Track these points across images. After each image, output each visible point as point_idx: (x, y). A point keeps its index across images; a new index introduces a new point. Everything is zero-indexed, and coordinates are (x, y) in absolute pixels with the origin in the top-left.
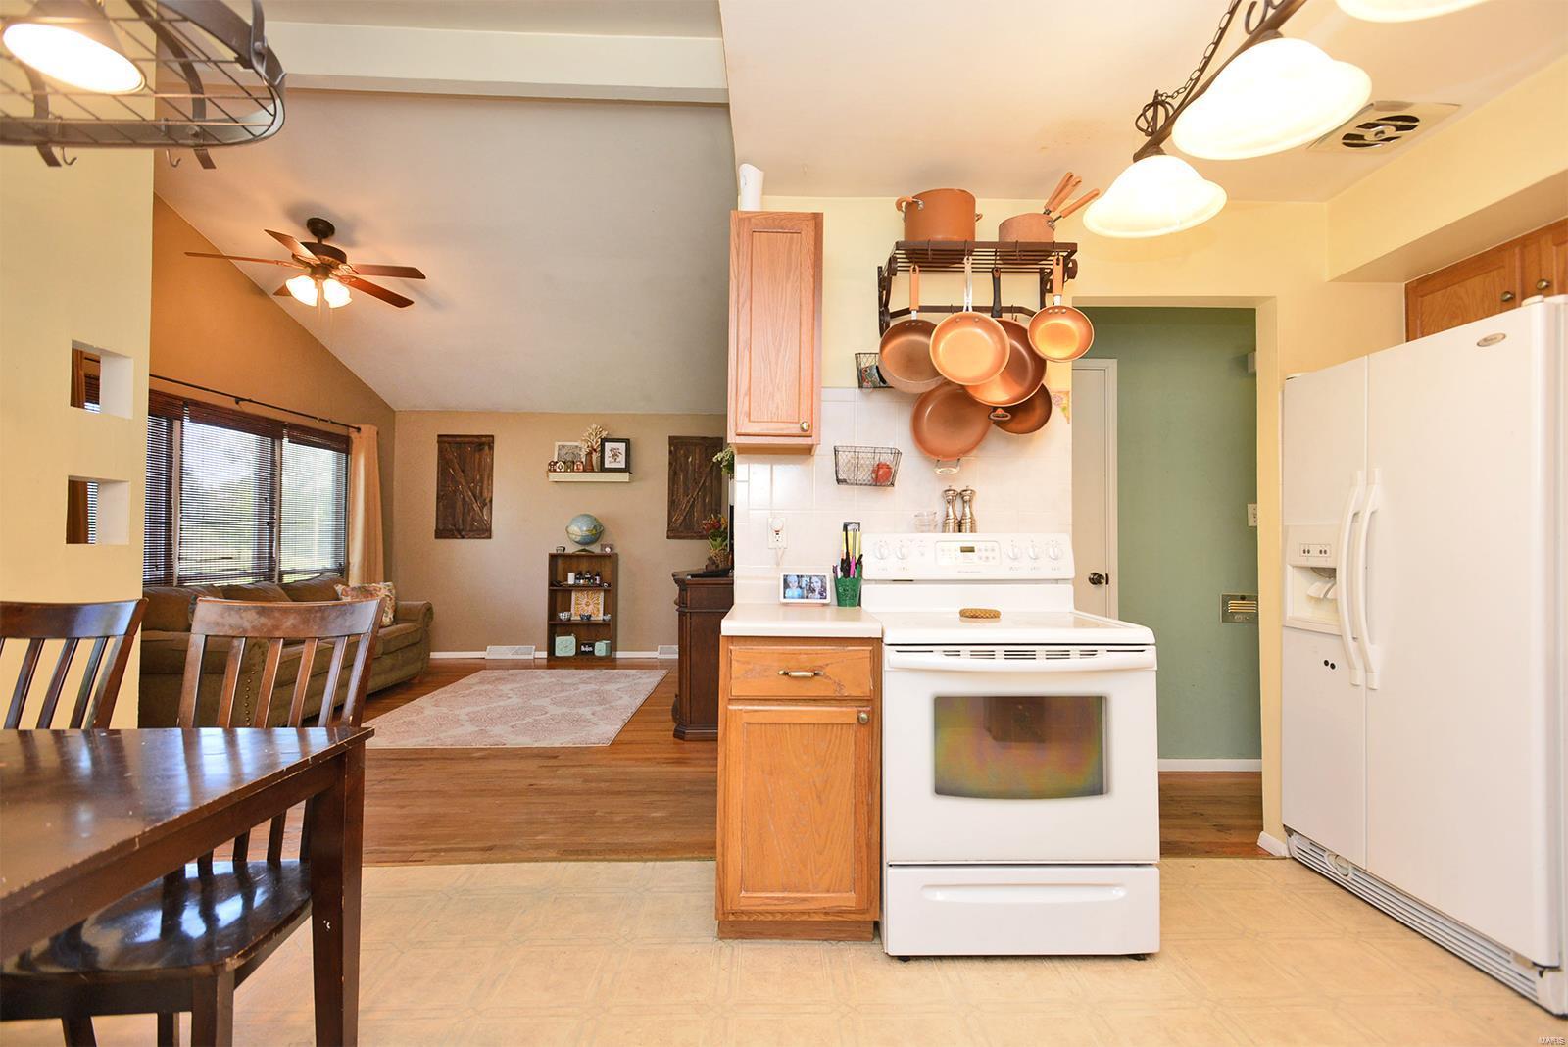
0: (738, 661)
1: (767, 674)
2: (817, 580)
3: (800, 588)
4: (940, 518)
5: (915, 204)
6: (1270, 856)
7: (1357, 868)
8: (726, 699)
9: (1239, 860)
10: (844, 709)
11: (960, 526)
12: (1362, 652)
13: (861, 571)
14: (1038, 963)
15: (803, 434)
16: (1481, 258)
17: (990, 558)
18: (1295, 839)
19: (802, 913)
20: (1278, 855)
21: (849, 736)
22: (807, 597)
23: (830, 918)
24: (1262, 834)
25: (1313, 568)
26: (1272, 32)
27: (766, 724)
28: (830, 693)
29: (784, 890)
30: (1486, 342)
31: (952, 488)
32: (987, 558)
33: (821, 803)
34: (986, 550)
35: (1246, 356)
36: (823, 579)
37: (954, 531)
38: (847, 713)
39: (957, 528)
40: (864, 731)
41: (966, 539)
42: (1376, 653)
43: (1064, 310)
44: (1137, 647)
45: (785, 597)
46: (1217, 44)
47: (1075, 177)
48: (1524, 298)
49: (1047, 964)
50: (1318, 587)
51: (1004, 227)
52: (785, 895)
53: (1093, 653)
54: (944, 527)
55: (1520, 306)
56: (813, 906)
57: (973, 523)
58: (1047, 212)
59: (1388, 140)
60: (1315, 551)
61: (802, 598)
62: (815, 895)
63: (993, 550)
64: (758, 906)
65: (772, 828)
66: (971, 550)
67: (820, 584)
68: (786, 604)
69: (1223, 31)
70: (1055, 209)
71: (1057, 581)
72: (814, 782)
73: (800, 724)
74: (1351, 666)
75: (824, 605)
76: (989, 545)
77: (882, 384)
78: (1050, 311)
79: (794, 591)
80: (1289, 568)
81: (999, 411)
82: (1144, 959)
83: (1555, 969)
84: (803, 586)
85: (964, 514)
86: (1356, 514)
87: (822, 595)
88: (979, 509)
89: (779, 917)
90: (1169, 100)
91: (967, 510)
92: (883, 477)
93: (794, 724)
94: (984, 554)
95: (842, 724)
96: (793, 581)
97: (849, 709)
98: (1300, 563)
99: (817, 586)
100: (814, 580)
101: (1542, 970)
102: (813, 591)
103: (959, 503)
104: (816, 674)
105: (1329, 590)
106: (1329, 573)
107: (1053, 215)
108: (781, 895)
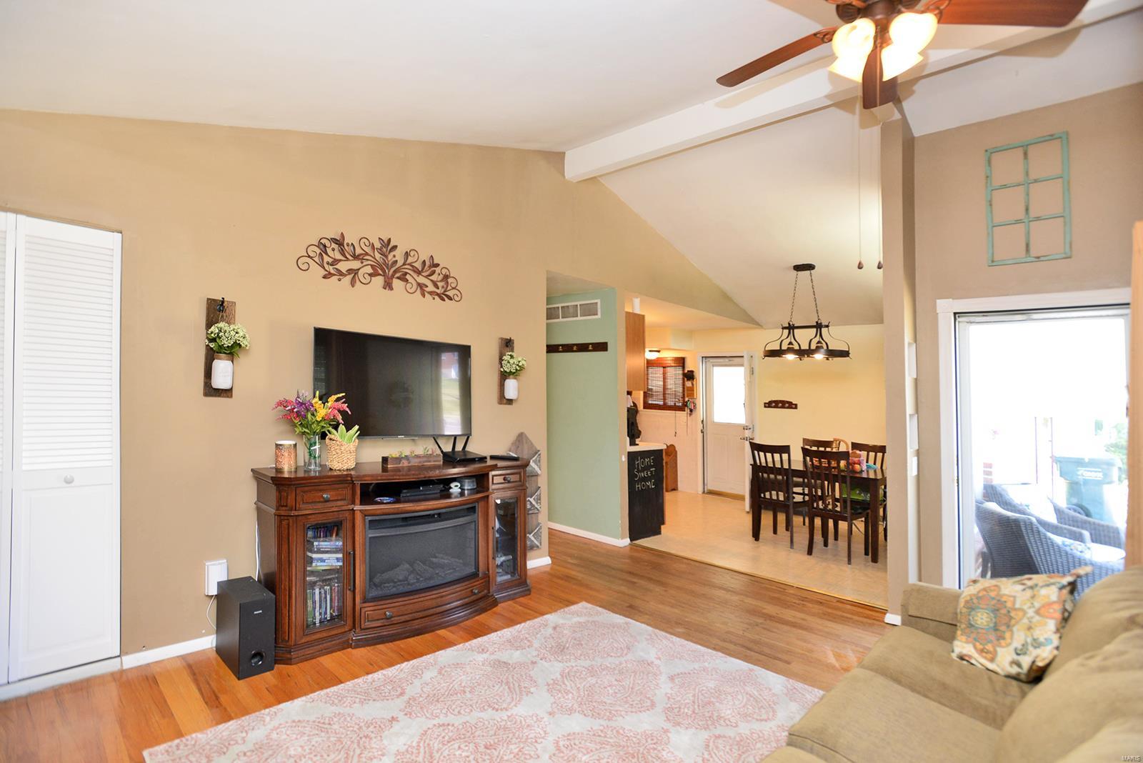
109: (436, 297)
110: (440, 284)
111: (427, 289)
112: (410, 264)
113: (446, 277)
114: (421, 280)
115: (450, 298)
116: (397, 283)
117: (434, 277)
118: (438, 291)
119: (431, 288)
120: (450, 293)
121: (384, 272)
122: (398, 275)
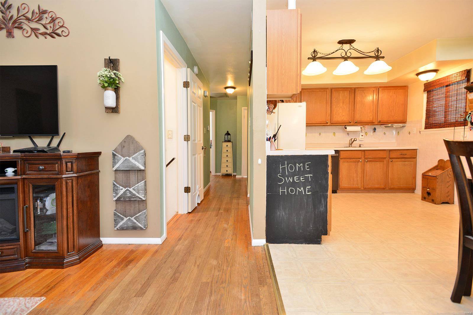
109: (48, 37)
110: (48, 26)
111: (40, 32)
112: (23, 15)
113: (53, 20)
114: (34, 25)
115: (58, 35)
116: (17, 32)
117: (43, 22)
118: (48, 32)
119: (42, 30)
120: (59, 31)
121: (5, 25)
122: (16, 25)
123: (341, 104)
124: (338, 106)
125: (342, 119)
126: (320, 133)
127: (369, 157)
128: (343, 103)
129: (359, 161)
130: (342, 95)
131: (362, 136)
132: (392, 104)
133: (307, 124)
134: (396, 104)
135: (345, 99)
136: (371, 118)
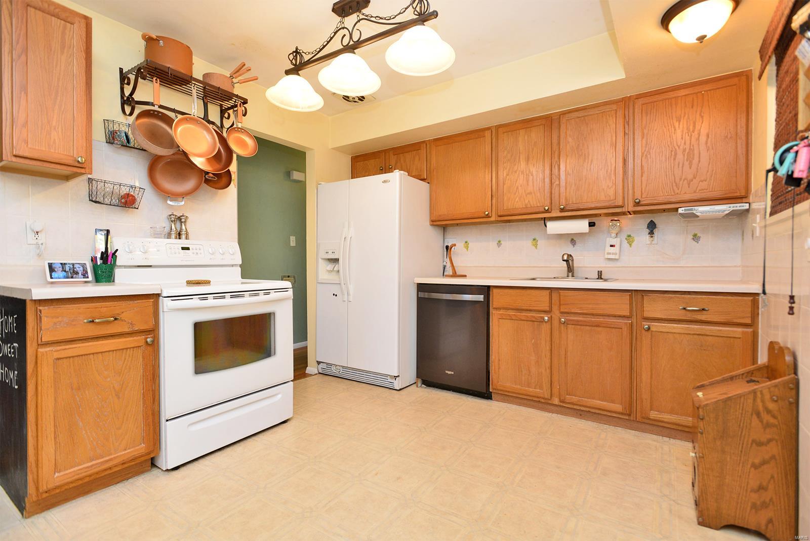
0: (47, 317)
1: (74, 323)
2: (78, 266)
3: (65, 271)
4: (167, 230)
5: (157, 42)
6: (311, 375)
7: (343, 367)
8: (35, 344)
9: (303, 379)
10: (135, 338)
11: (179, 236)
12: (348, 288)
13: (116, 260)
14: (245, 442)
15: (79, 165)
16: (374, 153)
17: (199, 254)
18: (321, 365)
19: (106, 470)
20: (314, 374)
21: (139, 353)
22: (72, 277)
23: (126, 465)
24: (307, 368)
25: (329, 259)
26: (352, 50)
27: (73, 357)
28: (126, 330)
29: (92, 460)
30: (385, 182)
31: (174, 214)
32: (197, 253)
33: (119, 398)
34: (196, 249)
35: (290, 172)
36: (84, 265)
37: (176, 238)
38: (139, 340)
39: (178, 237)
40: (150, 349)
41: (183, 242)
42: (351, 288)
43: (243, 131)
44: (285, 289)
45: (51, 278)
46: (328, 42)
47: (246, 65)
48: (395, 170)
49: (249, 440)
50: (330, 266)
51: (206, 76)
52: (94, 462)
53: (268, 294)
54: (169, 236)
55: (393, 172)
56: (115, 462)
57: (187, 234)
58: (231, 77)
59: (355, 102)
60: (330, 252)
61: (68, 277)
62: (116, 455)
63: (200, 249)
64: (71, 478)
65: (81, 424)
66: (188, 249)
67: (81, 269)
68: (52, 283)
69: (331, 38)
70: (236, 78)
71: (233, 266)
72: (113, 387)
73: (101, 352)
74: (343, 294)
75: (86, 282)
76: (198, 247)
77: (127, 144)
78: (236, 129)
79: (59, 273)
80: (320, 260)
81: (211, 175)
82: (287, 422)
83: (398, 376)
84: (67, 269)
85: (181, 229)
86: (345, 238)
87: (85, 275)
88: (191, 226)
89: (87, 480)
90: (303, 54)
91: (183, 227)
92: (128, 202)
93: (97, 353)
94: (195, 251)
95: (133, 348)
96: (58, 268)
97: (139, 338)
98: (324, 257)
99: (80, 270)
100: (76, 266)
101: (396, 377)
102: (77, 273)
103: (178, 224)
104: (116, 319)
105: (334, 267)
106: (336, 261)
107: (235, 80)
108: (90, 464)
123: (523, 165)
124: (516, 168)
125: (527, 201)
126: (499, 241)
127: (573, 311)
128: (528, 160)
129: (543, 318)
130: (523, 140)
131: (612, 246)
132: (685, 143)
133: (433, 221)
134: (698, 139)
135: (533, 149)
136: (611, 192)
